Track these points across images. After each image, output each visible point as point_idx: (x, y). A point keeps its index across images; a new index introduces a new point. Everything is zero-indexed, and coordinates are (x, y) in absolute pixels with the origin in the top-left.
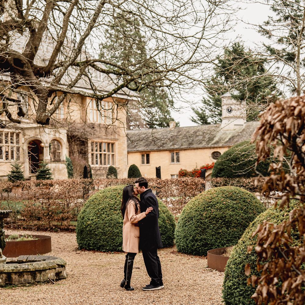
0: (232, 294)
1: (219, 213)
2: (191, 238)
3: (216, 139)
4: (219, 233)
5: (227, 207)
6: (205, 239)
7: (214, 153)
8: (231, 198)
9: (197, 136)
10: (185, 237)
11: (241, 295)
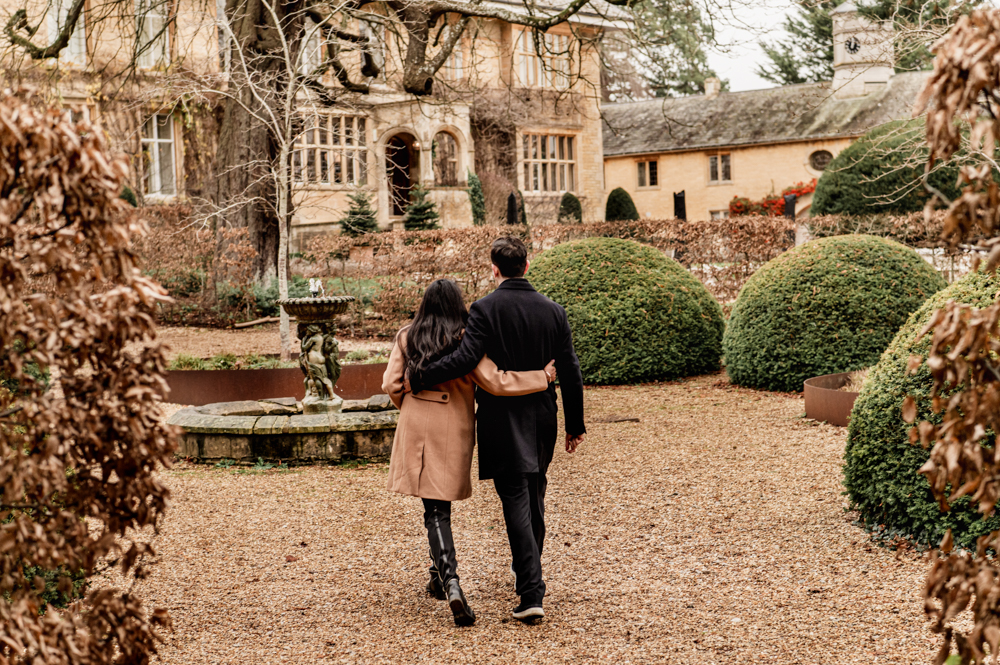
0: (868, 475)
1: (832, 297)
2: (763, 352)
3: (820, 120)
4: (832, 341)
5: (852, 281)
6: (797, 355)
7: (815, 155)
8: (860, 260)
9: (773, 113)
10: (748, 350)
11: (890, 477)
